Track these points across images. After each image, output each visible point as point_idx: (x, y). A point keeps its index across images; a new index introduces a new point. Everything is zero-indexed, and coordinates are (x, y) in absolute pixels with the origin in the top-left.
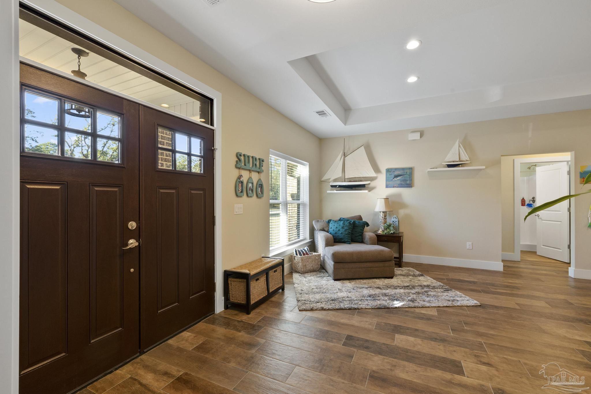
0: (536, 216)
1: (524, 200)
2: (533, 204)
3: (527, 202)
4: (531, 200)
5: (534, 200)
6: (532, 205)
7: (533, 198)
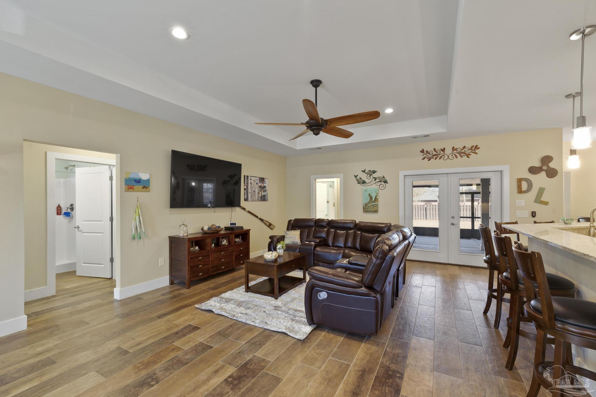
0: (75, 228)
1: (61, 207)
2: (71, 212)
3: (64, 211)
4: (69, 208)
5: (72, 208)
6: (70, 214)
7: (72, 205)
